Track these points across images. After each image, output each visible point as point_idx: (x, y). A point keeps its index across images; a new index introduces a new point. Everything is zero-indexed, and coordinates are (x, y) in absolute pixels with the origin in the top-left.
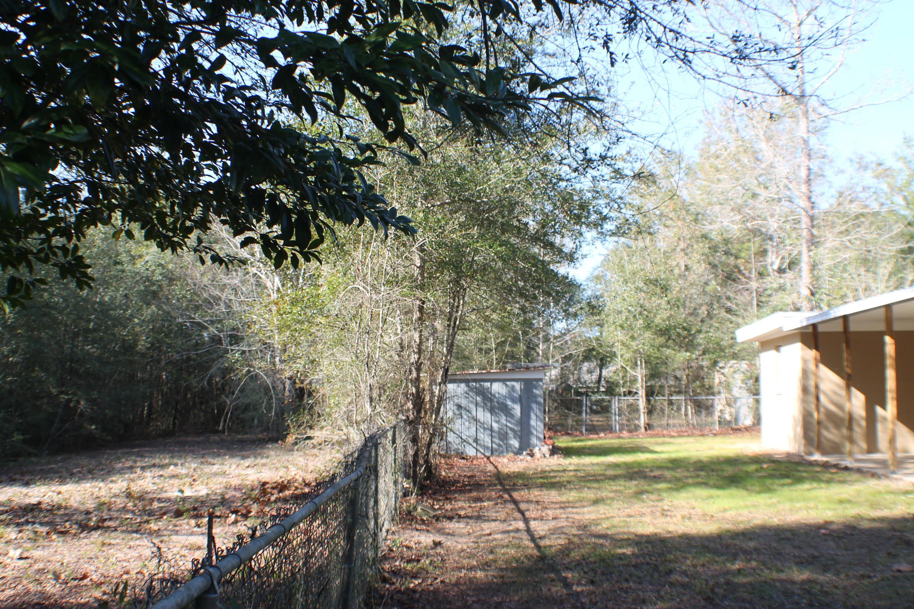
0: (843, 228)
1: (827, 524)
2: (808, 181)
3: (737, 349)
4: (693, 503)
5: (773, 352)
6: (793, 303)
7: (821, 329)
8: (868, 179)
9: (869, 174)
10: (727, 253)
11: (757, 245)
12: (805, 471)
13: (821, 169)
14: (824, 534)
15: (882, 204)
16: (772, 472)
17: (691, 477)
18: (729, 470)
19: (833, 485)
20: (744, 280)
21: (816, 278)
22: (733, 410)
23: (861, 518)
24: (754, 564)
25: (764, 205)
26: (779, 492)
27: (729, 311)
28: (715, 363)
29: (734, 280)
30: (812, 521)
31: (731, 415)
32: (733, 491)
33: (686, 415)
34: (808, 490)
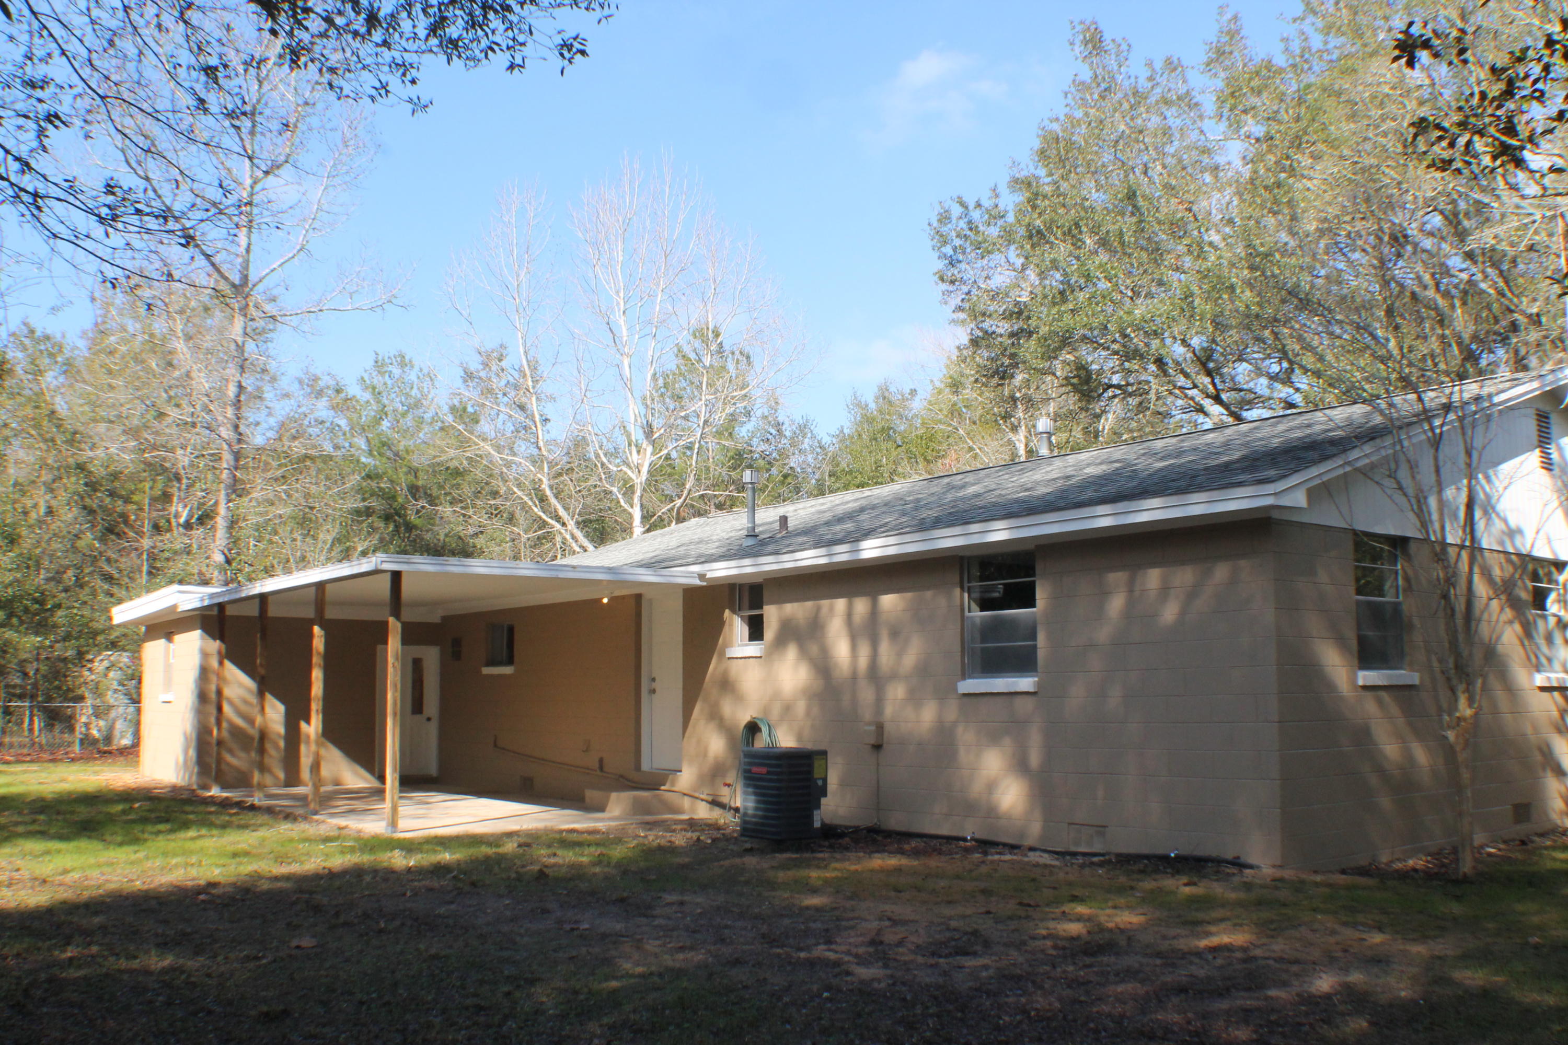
0: (279, 473)
1: (212, 885)
2: (237, 404)
3: (113, 635)
4: (19, 863)
5: (162, 642)
6: (200, 573)
7: (230, 611)
8: (322, 409)
9: (323, 403)
10: (112, 494)
11: (160, 485)
12: (193, 813)
13: (259, 389)
14: (203, 901)
15: (337, 447)
16: (144, 814)
17: (25, 823)
18: (84, 812)
19: (228, 830)
20: (131, 534)
21: (234, 541)
22: (102, 723)
23: (257, 876)
24: (95, 949)
25: (174, 430)
26: (149, 844)
27: (108, 578)
28: (81, 655)
29: (118, 535)
30: (190, 883)
31: (99, 731)
32: (83, 843)
33: (31, 730)
34: (193, 839)
